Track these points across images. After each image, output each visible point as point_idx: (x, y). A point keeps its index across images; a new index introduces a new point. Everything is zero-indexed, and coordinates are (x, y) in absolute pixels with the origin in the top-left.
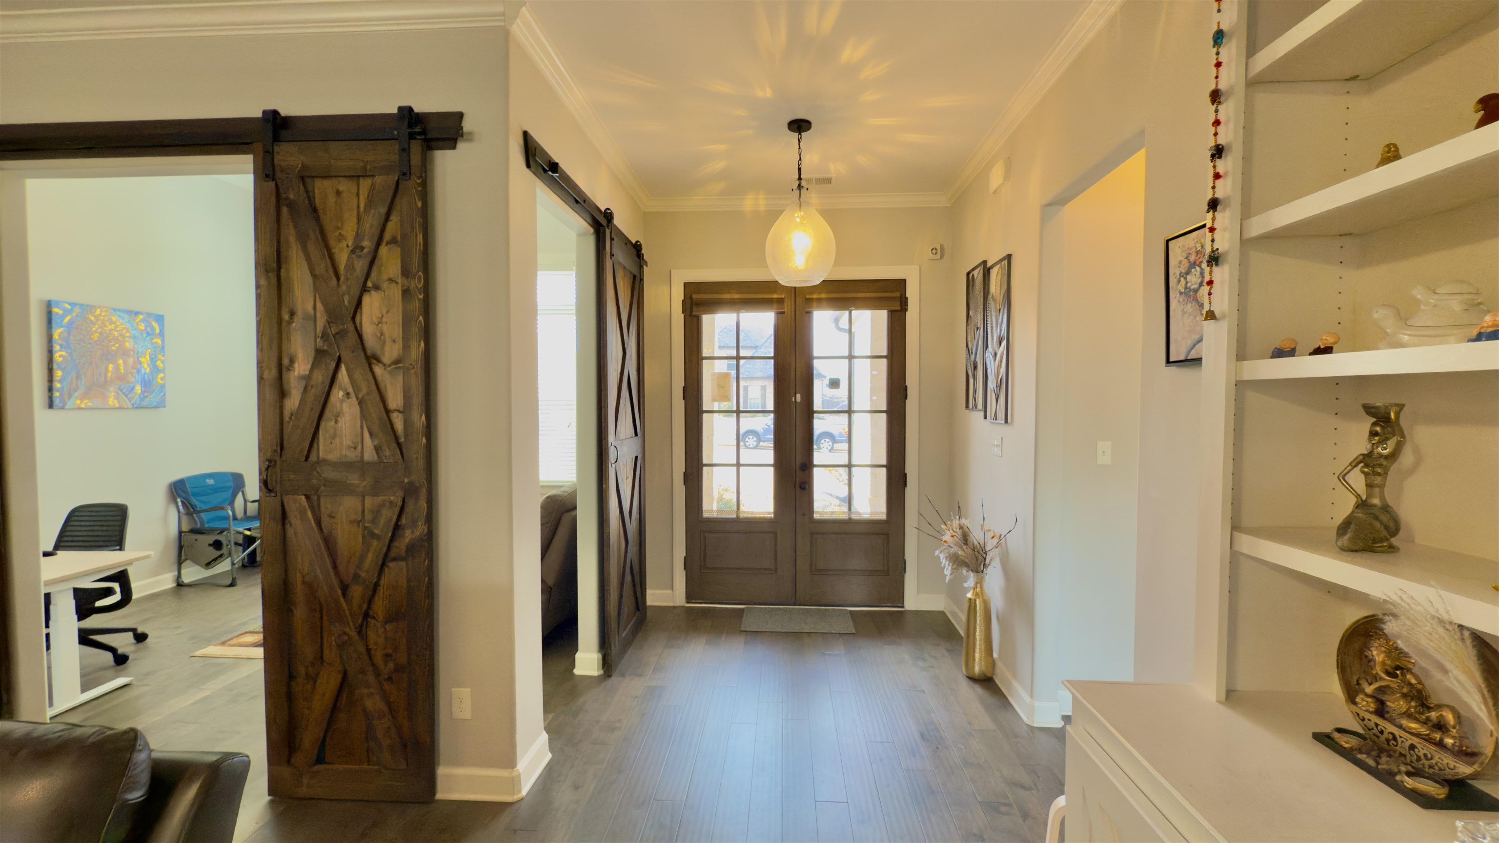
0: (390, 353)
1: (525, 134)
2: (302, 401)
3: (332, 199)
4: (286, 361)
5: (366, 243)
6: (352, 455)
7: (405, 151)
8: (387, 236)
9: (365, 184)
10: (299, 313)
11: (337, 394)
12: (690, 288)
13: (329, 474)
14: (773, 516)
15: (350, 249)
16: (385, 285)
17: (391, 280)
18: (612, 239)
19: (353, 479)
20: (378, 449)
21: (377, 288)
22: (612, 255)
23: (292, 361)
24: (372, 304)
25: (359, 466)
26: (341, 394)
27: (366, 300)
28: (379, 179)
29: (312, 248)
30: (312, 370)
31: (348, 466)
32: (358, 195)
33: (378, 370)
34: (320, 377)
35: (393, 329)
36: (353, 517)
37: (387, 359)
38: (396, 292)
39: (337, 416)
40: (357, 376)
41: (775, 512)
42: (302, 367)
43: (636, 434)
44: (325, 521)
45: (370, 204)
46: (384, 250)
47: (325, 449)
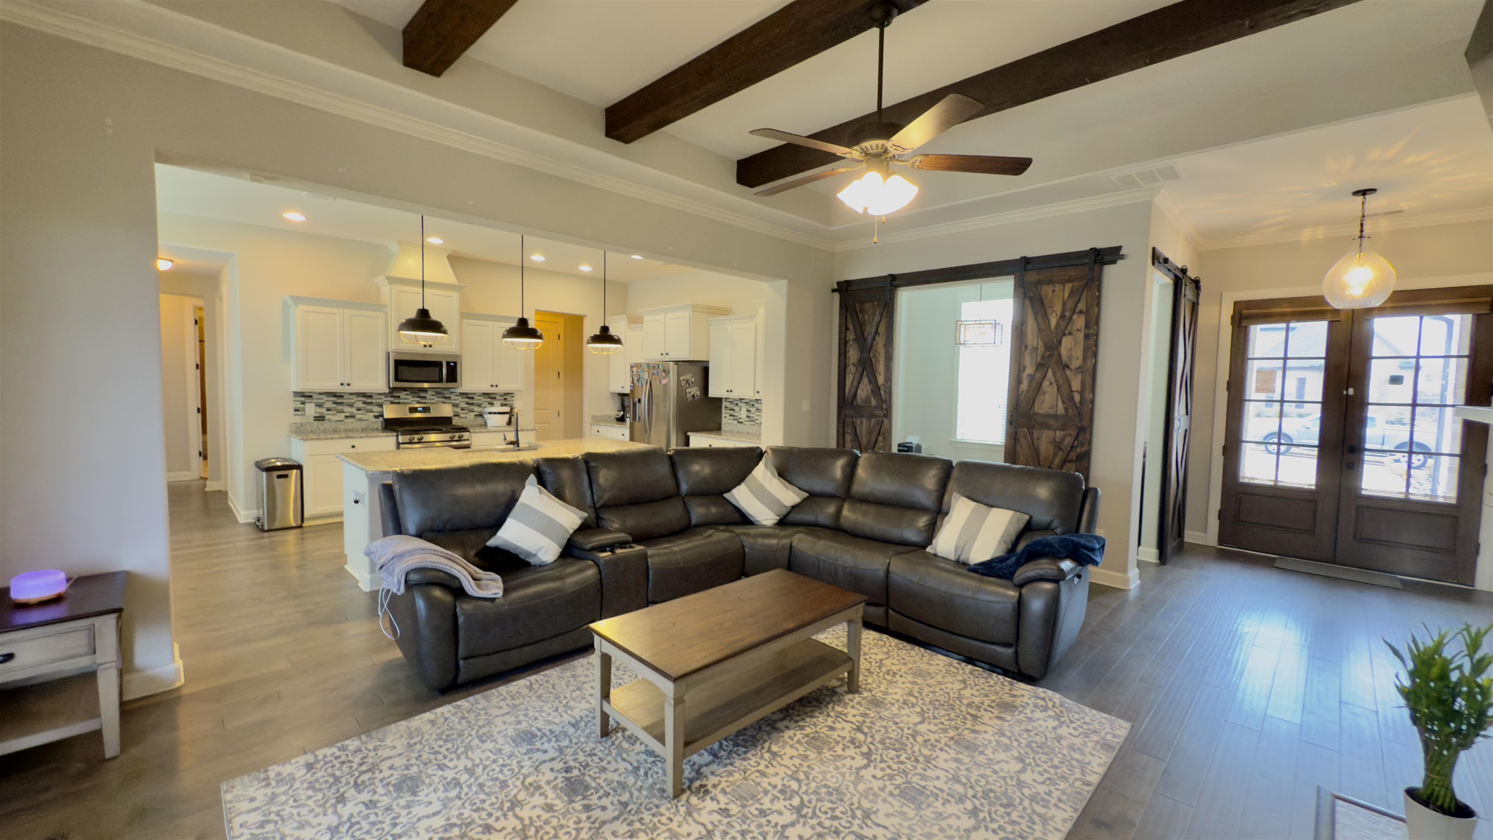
0: (1076, 363)
1: (1154, 249)
2: (1029, 386)
3: (1050, 294)
4: (1022, 368)
5: (1067, 314)
6: (1052, 412)
7: (1092, 269)
8: (1077, 310)
9: (1068, 286)
10: (1029, 347)
11: (1046, 383)
12: (1239, 306)
13: (1039, 420)
14: (1314, 487)
15: (1058, 316)
16: (1074, 333)
17: (1078, 330)
18: (1186, 285)
19: (1052, 422)
20: (1066, 409)
21: (1070, 334)
22: (1185, 296)
23: (1024, 368)
24: (1067, 342)
25: (1055, 416)
26: (1048, 383)
27: (1064, 339)
28: (1076, 283)
29: (1039, 317)
30: (1035, 372)
31: (1050, 416)
32: (1064, 291)
33: (1068, 372)
34: (1038, 375)
35: (1079, 353)
36: (1050, 440)
37: (1072, 367)
38: (1081, 336)
39: (1044, 393)
40: (1058, 374)
41: (1317, 485)
42: (1030, 370)
43: (1187, 414)
44: (1036, 442)
45: (1070, 296)
46: (1075, 317)
47: (1037, 408)
